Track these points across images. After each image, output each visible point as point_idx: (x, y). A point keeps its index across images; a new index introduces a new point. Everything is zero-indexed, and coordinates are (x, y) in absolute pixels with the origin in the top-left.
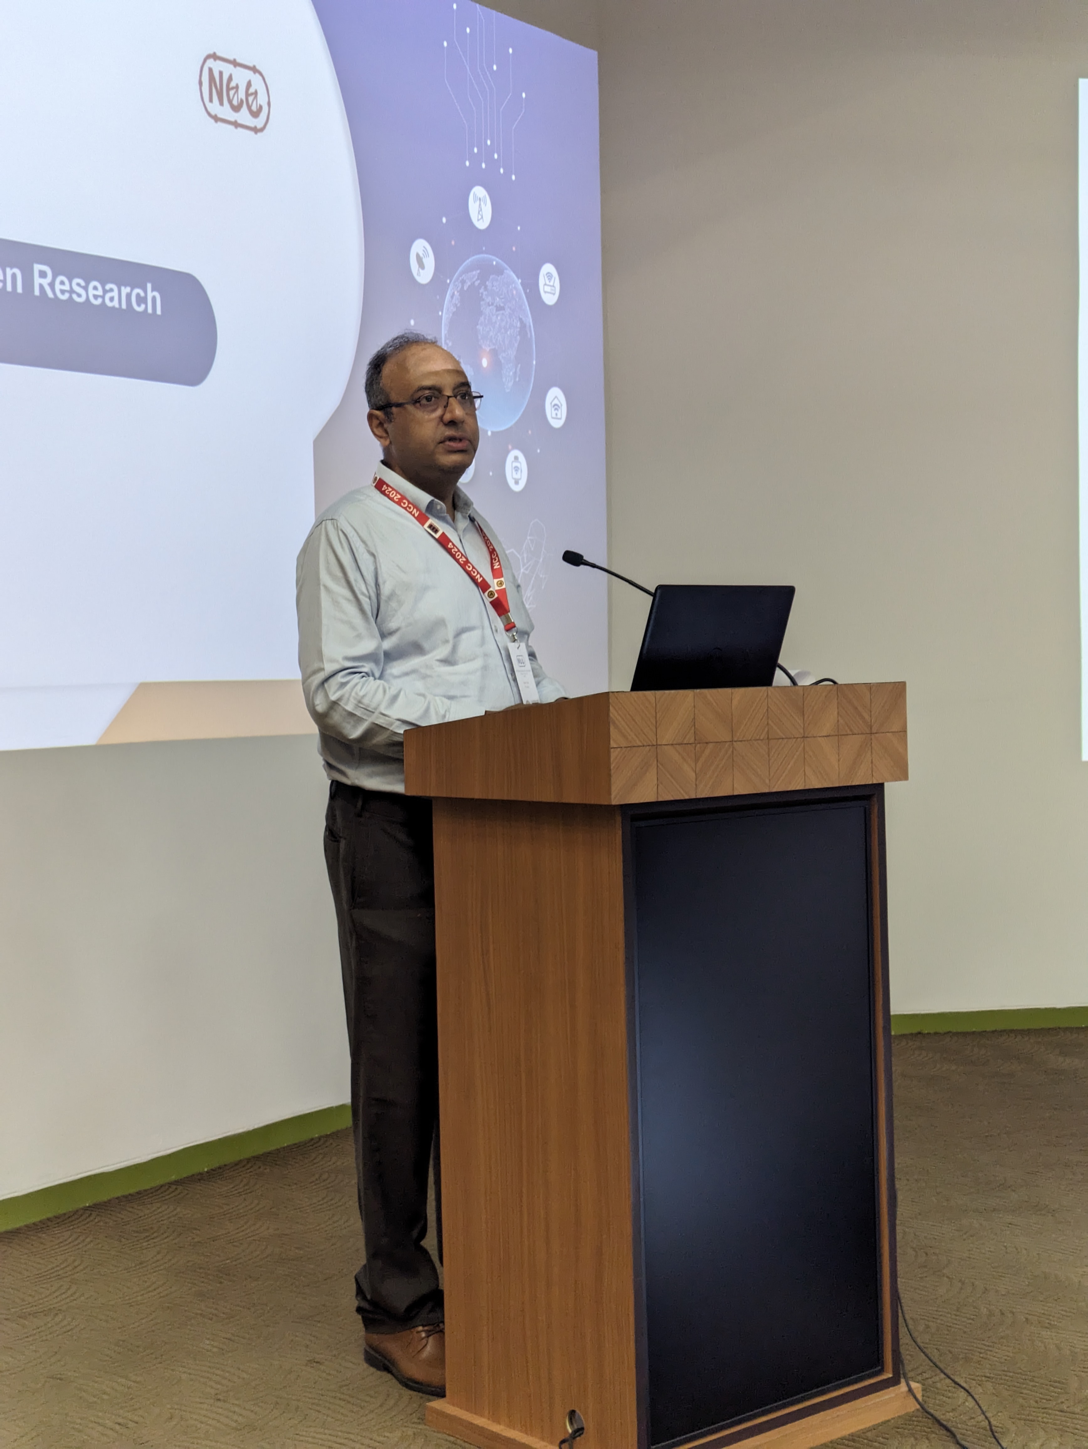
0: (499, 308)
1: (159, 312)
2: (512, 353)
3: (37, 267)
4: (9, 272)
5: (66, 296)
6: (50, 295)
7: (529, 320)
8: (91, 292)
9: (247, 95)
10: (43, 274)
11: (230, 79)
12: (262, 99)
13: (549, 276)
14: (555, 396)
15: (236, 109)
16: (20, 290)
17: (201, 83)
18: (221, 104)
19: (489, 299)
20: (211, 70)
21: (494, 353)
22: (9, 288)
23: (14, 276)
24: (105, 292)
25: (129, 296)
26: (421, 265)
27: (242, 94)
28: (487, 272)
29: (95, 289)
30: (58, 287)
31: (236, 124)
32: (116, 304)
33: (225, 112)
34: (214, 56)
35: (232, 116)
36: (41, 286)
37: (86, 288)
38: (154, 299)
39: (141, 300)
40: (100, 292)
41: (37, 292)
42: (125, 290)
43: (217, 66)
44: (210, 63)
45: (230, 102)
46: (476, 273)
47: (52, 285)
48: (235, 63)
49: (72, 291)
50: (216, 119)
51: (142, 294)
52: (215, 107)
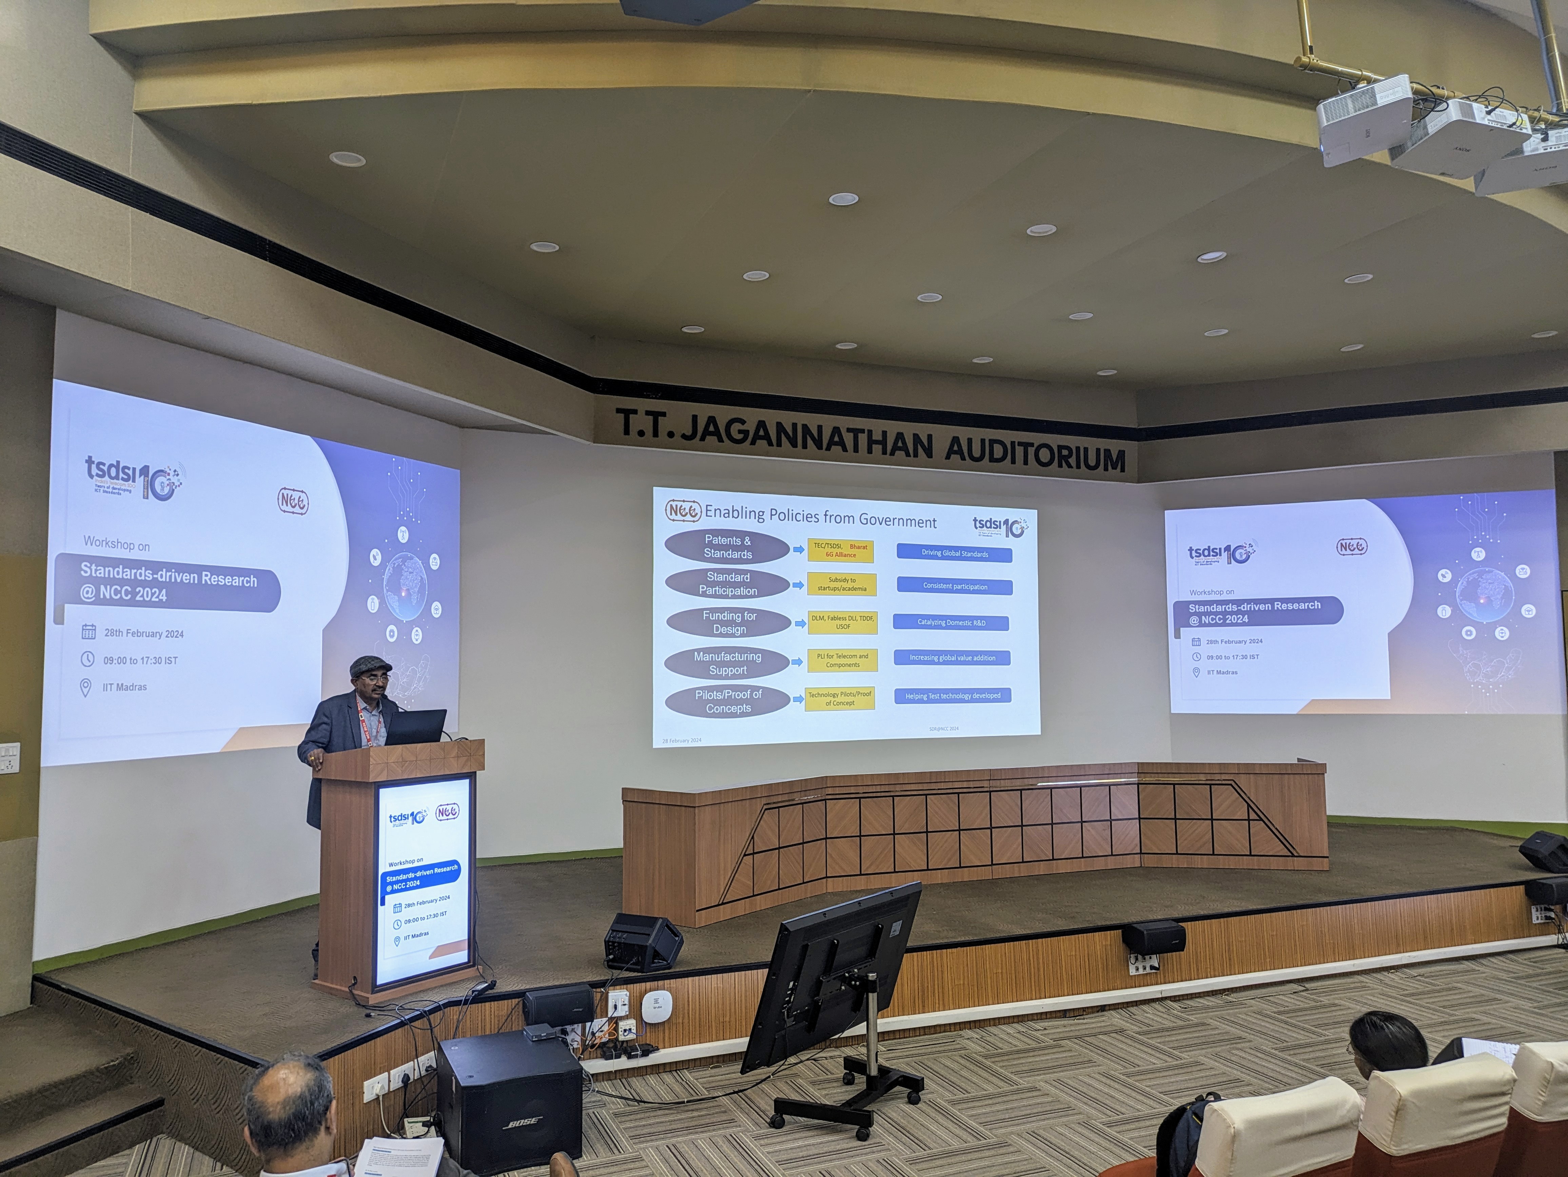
0: (411, 573)
1: (256, 586)
2: (416, 590)
3: (204, 573)
4: (192, 575)
5: (216, 583)
6: (209, 583)
7: (425, 576)
8: (227, 580)
9: (299, 501)
10: (206, 575)
11: (291, 496)
12: (305, 503)
13: (435, 558)
14: (436, 605)
15: (294, 507)
16: (196, 582)
17: (278, 499)
18: (287, 505)
19: (406, 570)
20: (283, 494)
21: (408, 590)
22: (192, 582)
23: (194, 577)
24: (233, 580)
25: (243, 581)
26: (375, 559)
27: (296, 501)
28: (405, 559)
29: (228, 580)
30: (212, 579)
31: (293, 513)
32: (237, 584)
33: (289, 508)
34: (285, 489)
35: (292, 510)
36: (205, 580)
37: (224, 579)
38: (254, 581)
39: (248, 582)
40: (231, 580)
41: (203, 582)
42: (241, 579)
43: (285, 492)
44: (283, 491)
45: (291, 504)
46: (400, 560)
47: (210, 579)
48: (294, 490)
49: (218, 581)
50: (284, 511)
51: (249, 579)
52: (284, 507)
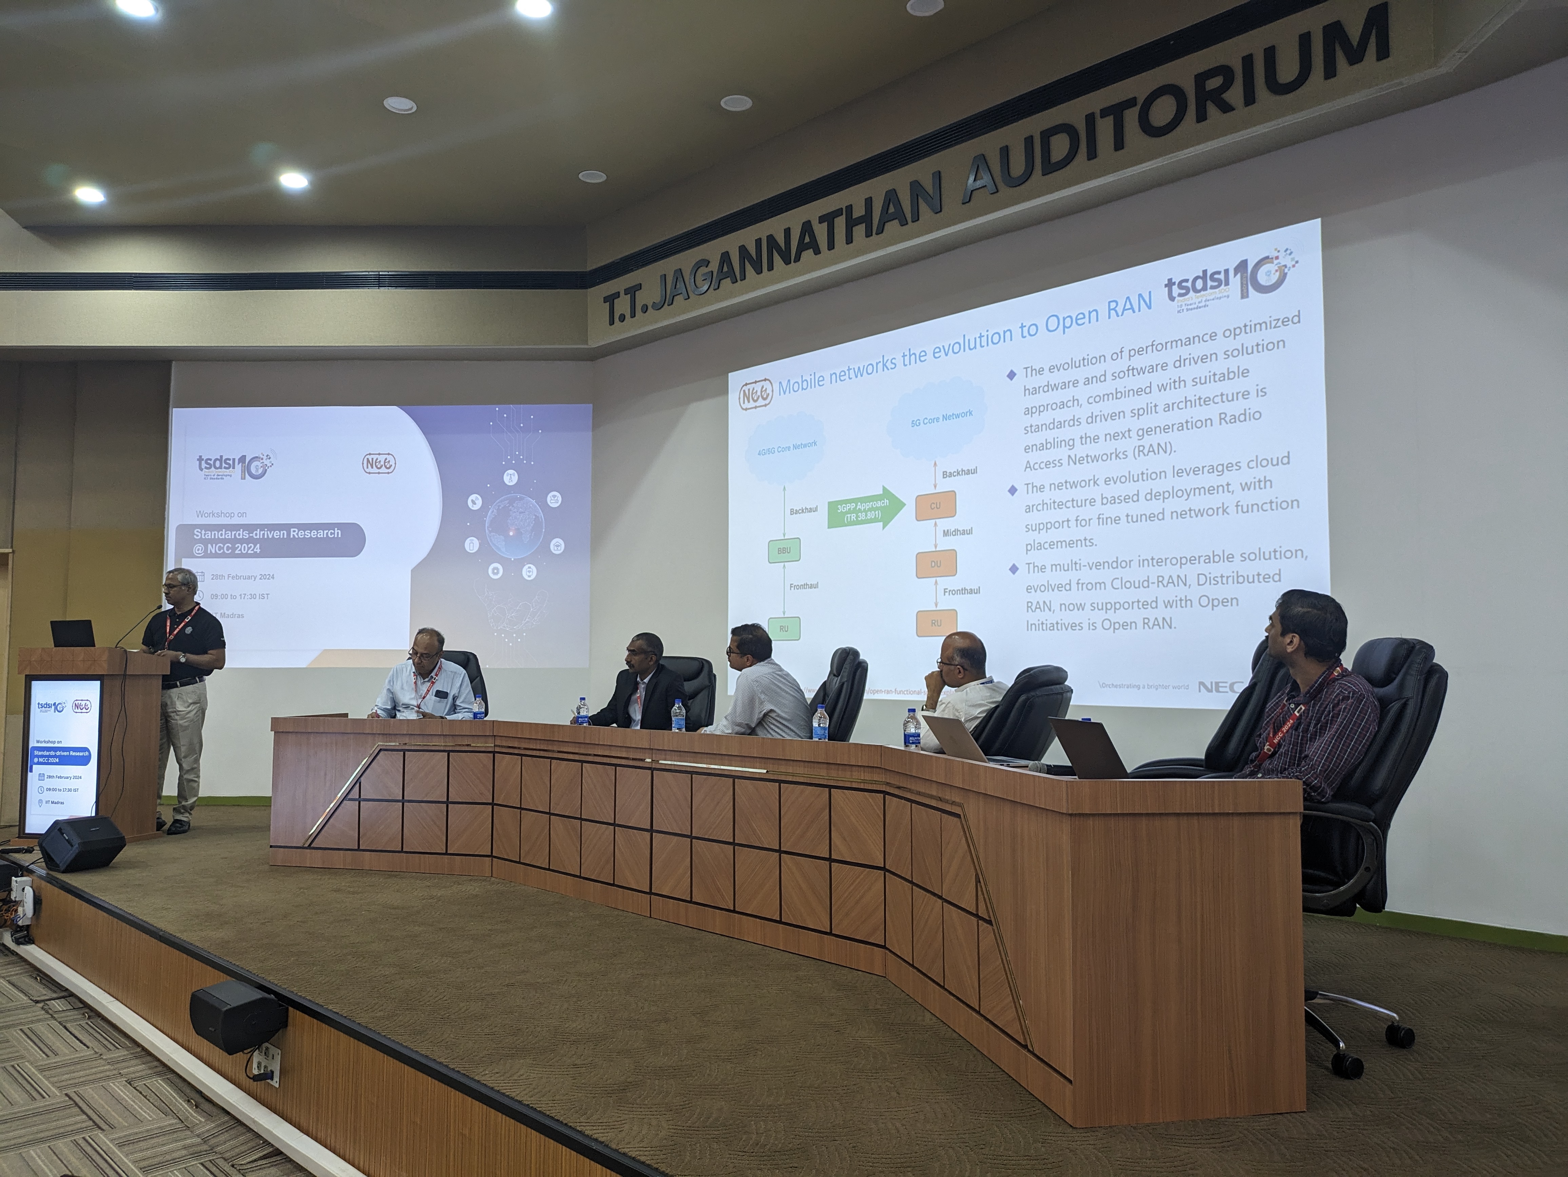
0: (521, 513)
1: (340, 536)
2: (530, 528)
3: (292, 530)
4: (282, 532)
6: (297, 537)
7: (541, 515)
8: (312, 534)
9: (385, 463)
11: (377, 459)
12: (393, 463)
13: (555, 496)
14: (557, 542)
15: (378, 468)
16: (285, 537)
18: (372, 468)
19: (515, 510)
20: (368, 459)
21: (517, 529)
22: (282, 537)
24: (318, 533)
25: (327, 533)
26: (474, 504)
27: (382, 463)
28: (513, 500)
30: (300, 534)
31: (380, 473)
32: (322, 536)
33: (373, 470)
34: (370, 454)
35: (376, 471)
36: (294, 535)
38: (338, 533)
39: (331, 534)
41: (292, 537)
43: (370, 457)
44: (368, 456)
45: (377, 466)
46: (507, 502)
48: (379, 454)
49: (305, 535)
50: (370, 473)
51: (333, 532)
52: (368, 470)
